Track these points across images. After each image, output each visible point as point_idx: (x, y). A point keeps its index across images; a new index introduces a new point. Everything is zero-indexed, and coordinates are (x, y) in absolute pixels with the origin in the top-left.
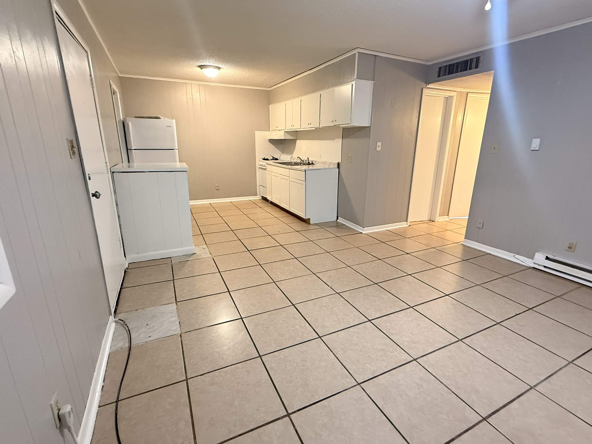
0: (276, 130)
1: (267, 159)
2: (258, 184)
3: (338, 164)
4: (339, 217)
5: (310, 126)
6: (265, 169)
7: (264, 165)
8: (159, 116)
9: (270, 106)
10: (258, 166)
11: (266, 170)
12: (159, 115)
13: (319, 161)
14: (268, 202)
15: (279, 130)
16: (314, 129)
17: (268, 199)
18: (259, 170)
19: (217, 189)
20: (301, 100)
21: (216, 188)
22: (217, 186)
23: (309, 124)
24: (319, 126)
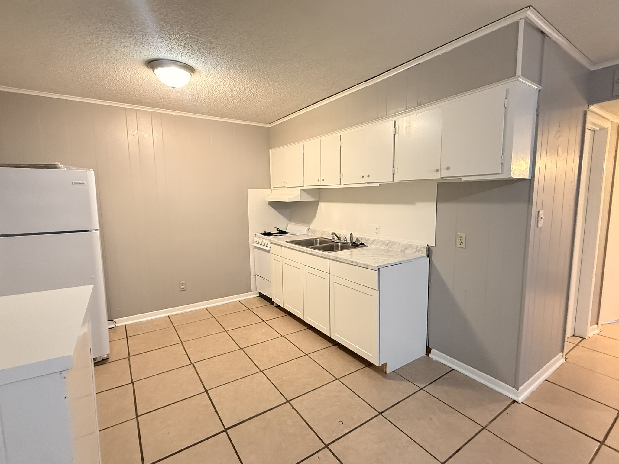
0: (285, 187)
1: (269, 234)
2: (252, 273)
3: (429, 249)
4: (433, 350)
5: (366, 180)
6: (269, 251)
7: (266, 244)
8: (57, 163)
9: (270, 150)
10: (252, 245)
11: (269, 253)
12: (55, 162)
13: (375, 240)
14: (274, 305)
15: (288, 188)
16: (378, 185)
17: (273, 300)
18: (254, 250)
19: (183, 288)
20: (341, 136)
21: (180, 287)
22: (183, 285)
23: (363, 177)
24: (392, 180)
